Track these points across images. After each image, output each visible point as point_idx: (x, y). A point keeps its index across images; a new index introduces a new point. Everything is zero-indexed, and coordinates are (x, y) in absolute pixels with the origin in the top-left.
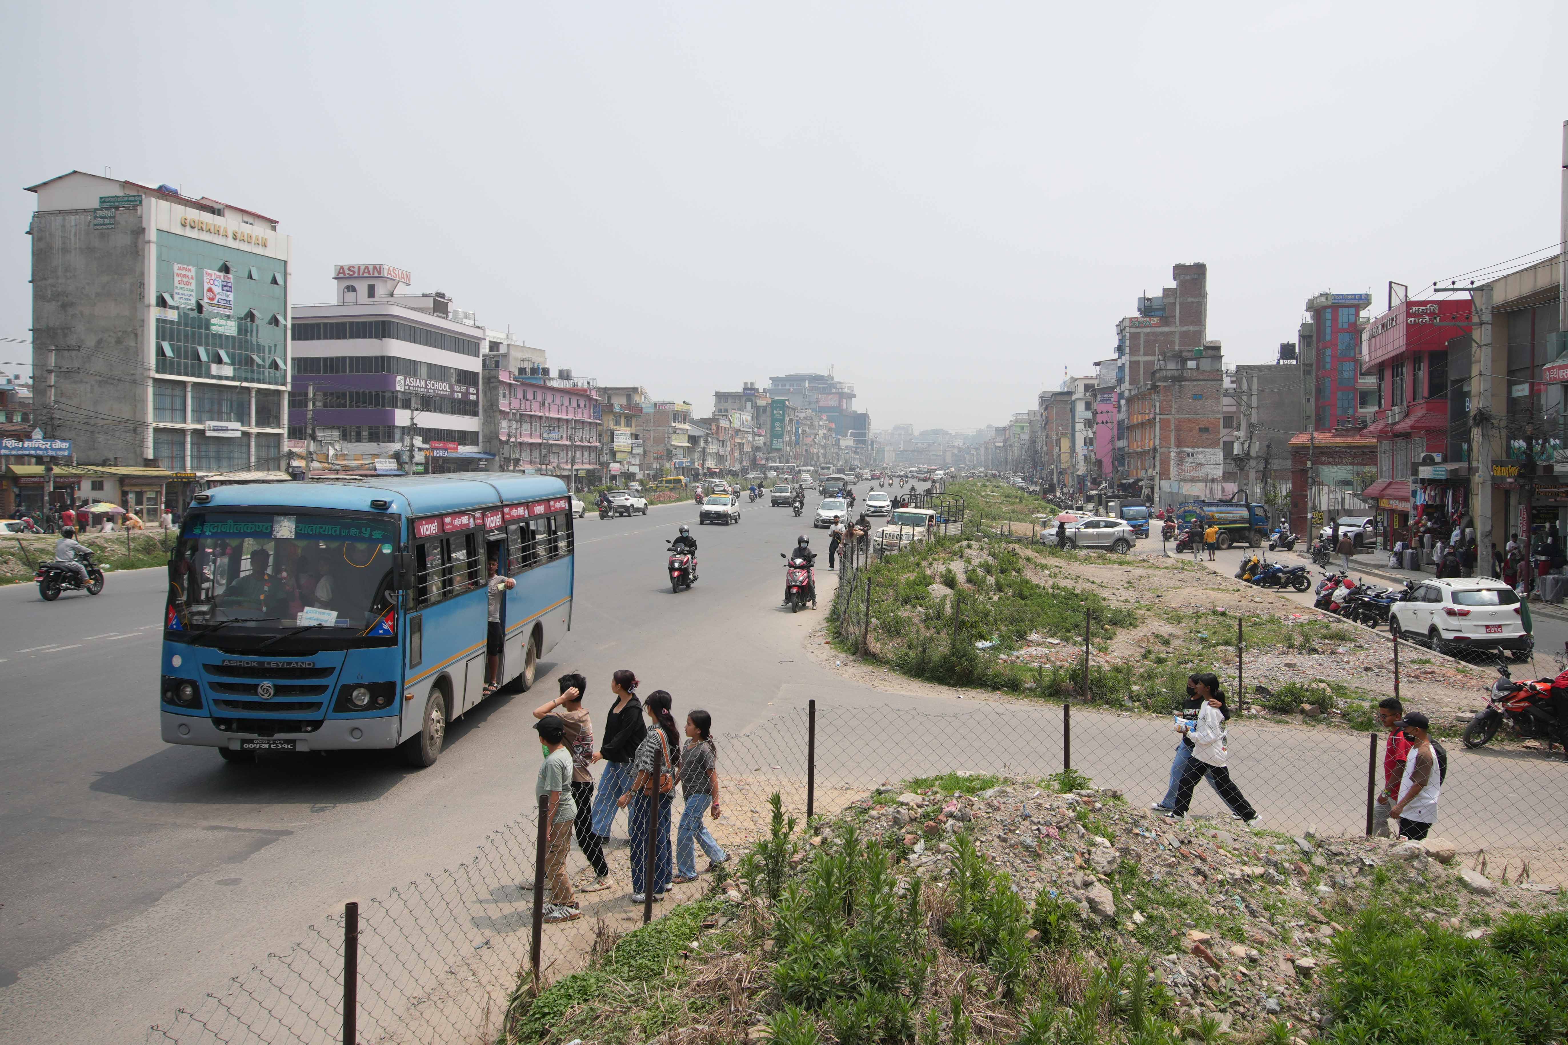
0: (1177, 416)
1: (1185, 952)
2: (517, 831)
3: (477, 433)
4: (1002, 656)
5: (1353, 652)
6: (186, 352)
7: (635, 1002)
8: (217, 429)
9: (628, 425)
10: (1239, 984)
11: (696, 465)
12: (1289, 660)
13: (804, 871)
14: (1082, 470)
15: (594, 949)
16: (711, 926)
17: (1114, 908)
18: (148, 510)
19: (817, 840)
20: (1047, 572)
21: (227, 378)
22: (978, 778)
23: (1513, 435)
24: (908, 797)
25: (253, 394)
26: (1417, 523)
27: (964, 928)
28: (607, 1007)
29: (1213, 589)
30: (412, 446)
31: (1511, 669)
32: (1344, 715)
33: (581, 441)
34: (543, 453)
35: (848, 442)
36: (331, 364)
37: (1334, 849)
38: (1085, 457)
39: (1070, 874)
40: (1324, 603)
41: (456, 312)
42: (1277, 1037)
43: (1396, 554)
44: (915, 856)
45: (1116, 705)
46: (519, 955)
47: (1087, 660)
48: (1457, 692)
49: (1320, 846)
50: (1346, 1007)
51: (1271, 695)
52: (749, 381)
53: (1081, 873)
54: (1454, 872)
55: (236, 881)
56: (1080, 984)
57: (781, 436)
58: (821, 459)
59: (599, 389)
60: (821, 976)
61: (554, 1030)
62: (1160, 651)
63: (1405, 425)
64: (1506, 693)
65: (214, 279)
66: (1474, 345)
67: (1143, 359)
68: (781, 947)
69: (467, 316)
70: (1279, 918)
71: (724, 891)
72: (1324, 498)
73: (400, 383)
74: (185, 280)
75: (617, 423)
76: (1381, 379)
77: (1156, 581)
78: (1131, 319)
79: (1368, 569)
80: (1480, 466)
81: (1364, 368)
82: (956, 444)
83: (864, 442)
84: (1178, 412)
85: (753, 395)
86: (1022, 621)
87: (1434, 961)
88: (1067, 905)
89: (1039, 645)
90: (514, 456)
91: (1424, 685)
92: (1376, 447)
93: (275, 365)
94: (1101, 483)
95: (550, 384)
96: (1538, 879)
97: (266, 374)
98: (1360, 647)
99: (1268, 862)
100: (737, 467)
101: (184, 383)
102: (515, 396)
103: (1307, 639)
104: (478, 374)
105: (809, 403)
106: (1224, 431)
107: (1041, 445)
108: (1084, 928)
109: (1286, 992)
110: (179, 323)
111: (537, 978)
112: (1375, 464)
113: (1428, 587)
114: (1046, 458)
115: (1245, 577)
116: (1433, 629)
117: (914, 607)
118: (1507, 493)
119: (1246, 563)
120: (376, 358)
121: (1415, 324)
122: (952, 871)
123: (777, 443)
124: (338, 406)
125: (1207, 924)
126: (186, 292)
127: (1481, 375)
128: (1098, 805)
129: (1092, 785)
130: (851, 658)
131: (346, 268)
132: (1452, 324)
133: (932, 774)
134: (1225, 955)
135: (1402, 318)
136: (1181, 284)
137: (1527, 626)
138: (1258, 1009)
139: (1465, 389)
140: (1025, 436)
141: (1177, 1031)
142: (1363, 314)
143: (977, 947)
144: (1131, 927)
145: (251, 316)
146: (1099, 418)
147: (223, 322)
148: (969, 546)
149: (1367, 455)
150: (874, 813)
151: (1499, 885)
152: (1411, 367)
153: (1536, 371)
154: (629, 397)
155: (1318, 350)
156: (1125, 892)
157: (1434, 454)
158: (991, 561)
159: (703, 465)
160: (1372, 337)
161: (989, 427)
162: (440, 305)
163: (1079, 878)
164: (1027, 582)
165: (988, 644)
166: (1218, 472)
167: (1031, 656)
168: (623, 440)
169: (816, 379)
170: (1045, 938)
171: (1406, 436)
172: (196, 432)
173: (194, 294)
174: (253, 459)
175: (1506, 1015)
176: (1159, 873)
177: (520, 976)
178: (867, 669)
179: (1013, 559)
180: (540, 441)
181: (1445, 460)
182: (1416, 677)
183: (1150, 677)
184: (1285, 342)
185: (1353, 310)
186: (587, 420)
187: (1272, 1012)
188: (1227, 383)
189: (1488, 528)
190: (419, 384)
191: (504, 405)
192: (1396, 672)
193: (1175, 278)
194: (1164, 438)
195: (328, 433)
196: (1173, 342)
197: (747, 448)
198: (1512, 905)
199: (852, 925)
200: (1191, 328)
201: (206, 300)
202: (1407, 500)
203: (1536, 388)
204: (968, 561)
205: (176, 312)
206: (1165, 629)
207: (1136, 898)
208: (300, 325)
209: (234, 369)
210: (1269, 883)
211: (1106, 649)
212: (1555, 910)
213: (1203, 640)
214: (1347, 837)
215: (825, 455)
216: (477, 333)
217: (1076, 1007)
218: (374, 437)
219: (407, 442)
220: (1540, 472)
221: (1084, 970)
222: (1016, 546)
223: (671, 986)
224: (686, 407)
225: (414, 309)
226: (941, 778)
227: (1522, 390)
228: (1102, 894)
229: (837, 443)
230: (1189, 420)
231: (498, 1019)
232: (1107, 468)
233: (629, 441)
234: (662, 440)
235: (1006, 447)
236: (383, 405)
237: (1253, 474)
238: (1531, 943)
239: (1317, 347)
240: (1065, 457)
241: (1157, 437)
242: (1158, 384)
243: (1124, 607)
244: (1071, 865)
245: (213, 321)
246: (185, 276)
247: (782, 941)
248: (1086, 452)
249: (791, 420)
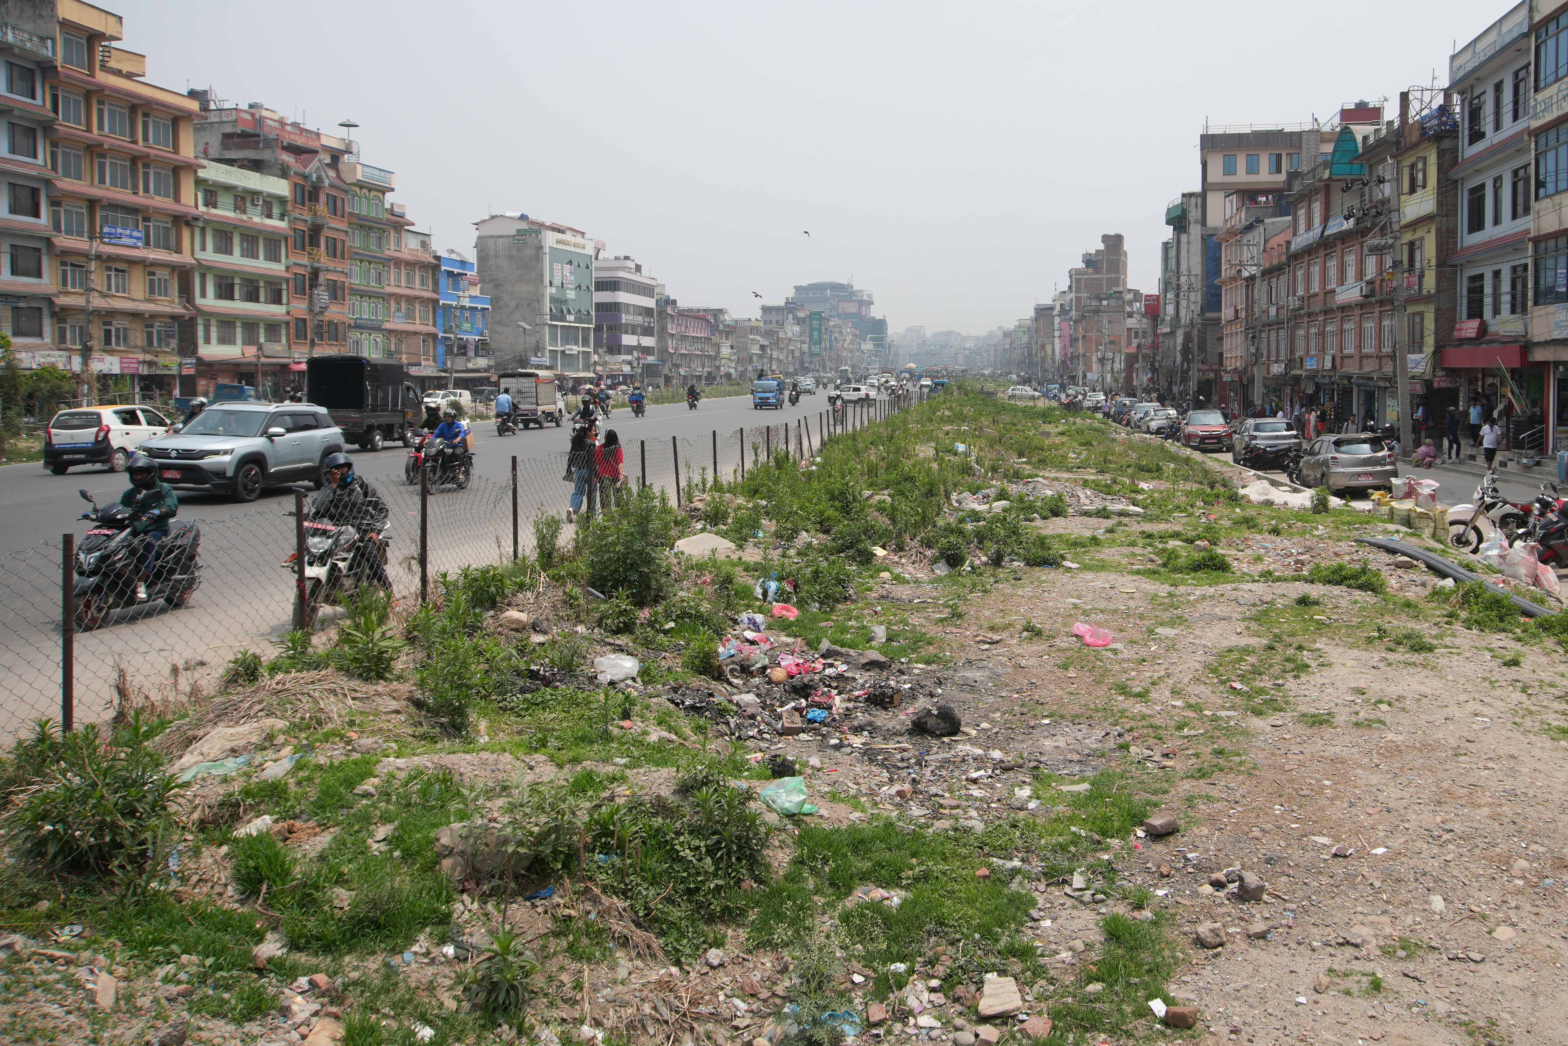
0: (1096, 334)
3: (655, 348)
6: (560, 310)
8: (570, 351)
21: (572, 322)
25: (581, 330)
33: (706, 351)
35: (868, 346)
41: (645, 272)
52: (789, 296)
57: (818, 342)
65: (567, 269)
67: (1080, 296)
69: (649, 273)
73: (625, 318)
74: (558, 271)
78: (1077, 268)
82: (967, 346)
83: (882, 346)
85: (792, 308)
90: (678, 362)
93: (589, 314)
97: (586, 319)
101: (558, 326)
102: (674, 323)
104: (653, 309)
110: (556, 294)
120: (613, 303)
123: (818, 349)
126: (558, 278)
136: (1107, 247)
145: (579, 287)
147: (570, 292)
162: (639, 267)
168: (725, 350)
169: (834, 286)
172: (563, 352)
173: (561, 278)
174: (581, 365)
180: (686, 352)
186: (708, 336)
190: (630, 318)
191: (669, 329)
193: (1103, 243)
194: (1089, 348)
195: (603, 350)
196: (1098, 286)
197: (797, 354)
200: (1114, 276)
201: (565, 281)
205: (555, 288)
209: (574, 317)
216: (652, 283)
218: (611, 352)
219: (635, 354)
224: (755, 323)
225: (629, 273)
229: (861, 347)
234: (746, 349)
235: (1012, 347)
236: (619, 332)
241: (1084, 347)
242: (1086, 313)
245: (567, 292)
249: (825, 329)
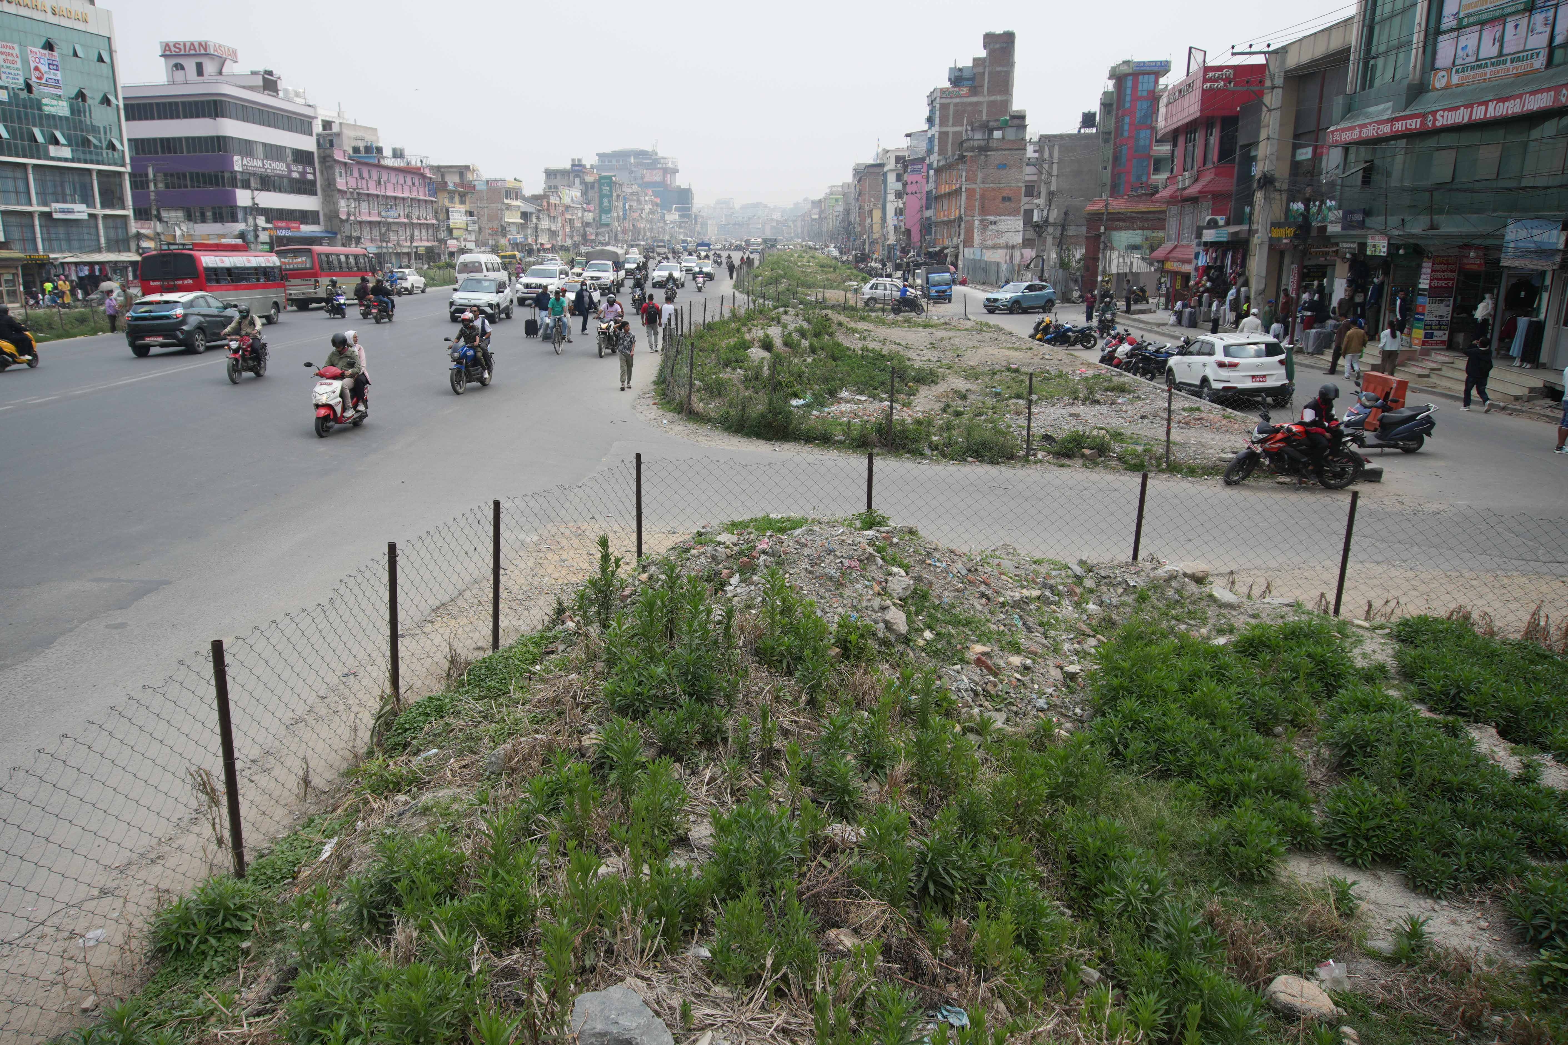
0: (982, 186)
1: (968, 663)
2: (368, 574)
3: (317, 212)
4: (815, 412)
5: (1131, 402)
6: (22, 134)
7: (485, 717)
8: (63, 211)
9: (462, 202)
10: (1014, 688)
11: (530, 241)
12: (1073, 410)
13: (633, 603)
14: (892, 239)
15: (449, 675)
16: (552, 652)
17: (907, 628)
18: (8, 292)
19: (644, 577)
20: (857, 335)
21: (66, 160)
22: (788, 520)
23: (1292, 199)
24: (725, 537)
25: (94, 176)
26: (1197, 283)
27: (773, 648)
28: (461, 722)
29: (1008, 348)
30: (256, 225)
31: (1272, 414)
32: (1120, 458)
33: (418, 219)
34: (383, 230)
35: (673, 216)
36: (168, 145)
37: (1103, 573)
38: (896, 227)
39: (869, 600)
40: (1109, 359)
41: (286, 91)
42: (1044, 730)
43: (1176, 312)
44: (731, 588)
45: (917, 453)
46: (380, 682)
47: (891, 414)
48: (1222, 436)
49: (1090, 571)
50: (1104, 704)
51: (1056, 442)
52: (576, 157)
53: (878, 599)
54: (1206, 590)
55: (122, 626)
56: (875, 692)
57: (609, 211)
58: (648, 234)
59: (432, 168)
60: (645, 691)
61: (415, 742)
62: (958, 404)
63: (1193, 190)
64: (1265, 435)
65: (38, 56)
66: (1265, 109)
67: (951, 129)
68: (611, 668)
69: (297, 94)
70: (1052, 633)
71: (563, 622)
72: (1114, 263)
73: (238, 163)
74: (10, 58)
75: (452, 201)
76: (1175, 145)
77: (957, 342)
78: (941, 90)
79: (1149, 327)
80: (1260, 228)
81: (1160, 134)
82: (775, 217)
83: (688, 216)
84: (983, 182)
85: (580, 171)
86: (833, 380)
87: (1184, 664)
88: (865, 625)
89: (848, 402)
90: (355, 234)
91: (1192, 430)
92: (1165, 212)
93: (112, 147)
94: (909, 252)
95: (384, 162)
96: (1278, 594)
97: (105, 155)
98: (1139, 397)
99: (1045, 585)
100: (568, 243)
101: (24, 165)
102: (352, 175)
103: (1091, 391)
104: (312, 153)
105: (635, 179)
106: (1025, 200)
107: (854, 217)
108: (880, 645)
109: (1054, 694)
110: (10, 104)
111: (398, 700)
112: (1163, 228)
113: (1203, 342)
114: (859, 229)
115: (1038, 336)
116: (1205, 380)
117: (734, 369)
118: (1282, 253)
119: (1039, 324)
120: (212, 138)
121: (1211, 89)
122: (764, 599)
123: (605, 219)
124: (180, 187)
125: (988, 638)
126: (12, 71)
127: (1268, 139)
128: (895, 540)
129: (890, 523)
130: (677, 417)
131: (171, 45)
132: (1245, 88)
133: (747, 517)
134: (1003, 665)
135: (1199, 83)
136: (991, 53)
137: (1290, 375)
138: (1029, 708)
139: (1253, 153)
140: (840, 208)
141: (958, 728)
142: (1162, 81)
143: (784, 665)
144: (921, 643)
145: (81, 95)
146: (909, 189)
147: (55, 102)
148: (786, 313)
149: (1156, 220)
150: (693, 552)
151: (1244, 600)
152: (1203, 133)
153: (1321, 134)
154: (462, 175)
155: (1117, 117)
156: (917, 614)
157: (1218, 218)
158: (806, 325)
159: (536, 241)
160: (1169, 104)
161: (806, 200)
162: (270, 84)
163: (877, 603)
164: (839, 345)
165: (801, 402)
166: (1018, 239)
167: (841, 412)
168: (458, 217)
169: (641, 154)
170: (846, 654)
171: (1194, 200)
172: (42, 214)
173: (21, 73)
174: (103, 240)
175: (1241, 707)
176: (948, 597)
177: (382, 698)
178: (692, 426)
179: (827, 323)
180: (379, 219)
181: (1228, 223)
182: (1186, 423)
183: (948, 429)
184: (1087, 111)
185: (1152, 77)
186: (422, 198)
187: (1041, 710)
188: (1030, 152)
189: (1262, 287)
190: (256, 164)
191: (341, 183)
192: (1169, 420)
193: (985, 47)
194: (969, 208)
195: (173, 214)
196: (981, 112)
197: (578, 224)
198: (1254, 616)
199: (673, 648)
200: (999, 98)
201: (34, 79)
202: (1189, 262)
203: (1318, 151)
204: (785, 327)
205: (6, 92)
206: (962, 385)
207: (927, 619)
208: (132, 105)
209: (72, 151)
210: (1044, 603)
211: (910, 404)
212: (1291, 619)
213: (997, 394)
214: (1115, 563)
215: (651, 230)
216: (308, 112)
217: (872, 712)
218: (219, 218)
219: (251, 221)
220: (1314, 233)
221: (879, 680)
222: (829, 312)
223: (515, 702)
224: (517, 184)
225: (244, 87)
226: (756, 520)
227: (1305, 154)
228: (898, 618)
229: (663, 217)
230: (993, 189)
231: (365, 735)
232: (916, 236)
233: (464, 218)
234: (496, 216)
235: (822, 219)
236: (224, 185)
237: (1050, 240)
238: (1268, 647)
239: (1117, 114)
240: (876, 228)
241: (963, 206)
242: (965, 154)
243: (926, 366)
244: (871, 592)
245: (45, 101)
246: (9, 54)
247: (611, 663)
248: (896, 222)
249: (618, 196)
